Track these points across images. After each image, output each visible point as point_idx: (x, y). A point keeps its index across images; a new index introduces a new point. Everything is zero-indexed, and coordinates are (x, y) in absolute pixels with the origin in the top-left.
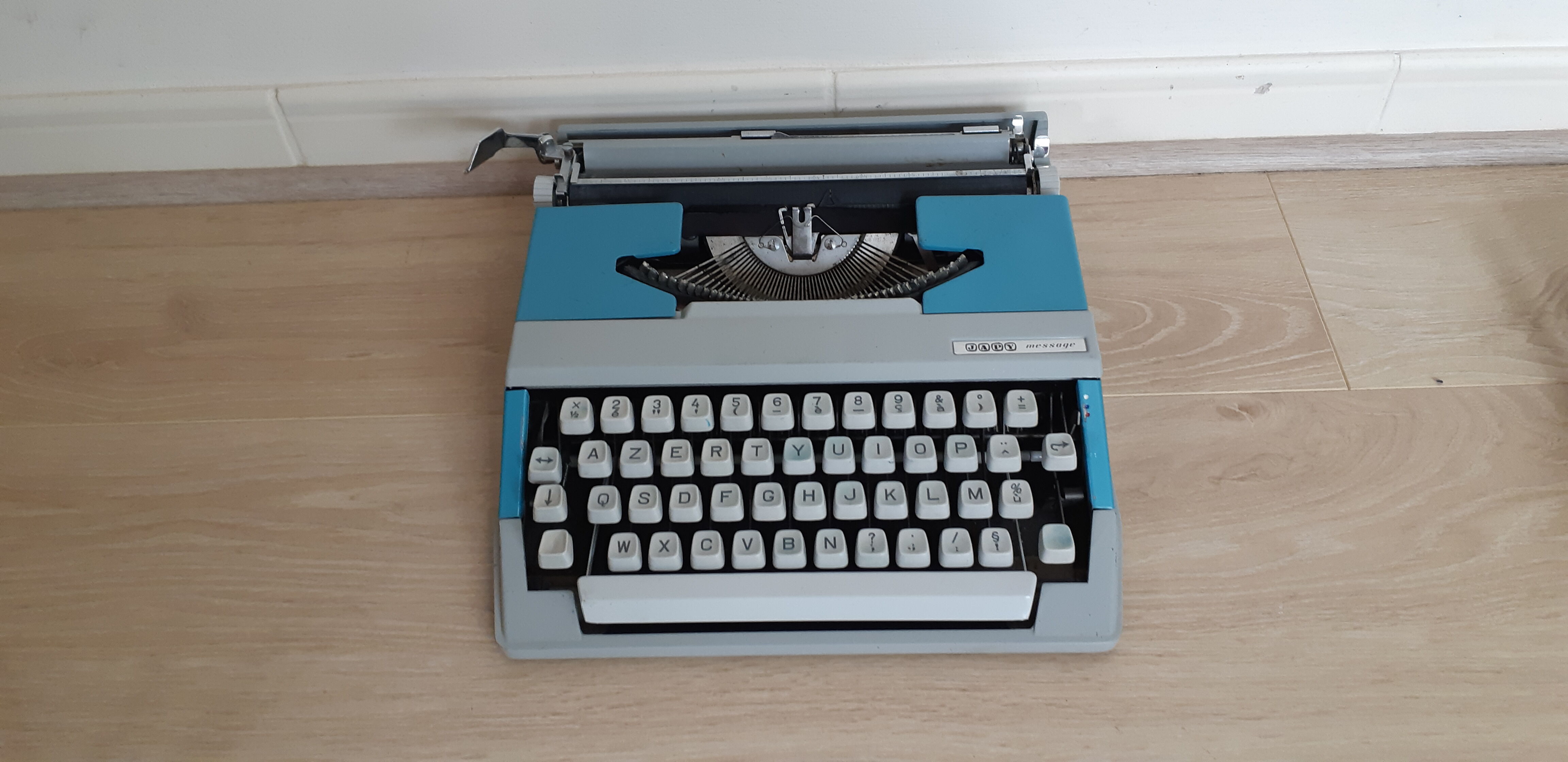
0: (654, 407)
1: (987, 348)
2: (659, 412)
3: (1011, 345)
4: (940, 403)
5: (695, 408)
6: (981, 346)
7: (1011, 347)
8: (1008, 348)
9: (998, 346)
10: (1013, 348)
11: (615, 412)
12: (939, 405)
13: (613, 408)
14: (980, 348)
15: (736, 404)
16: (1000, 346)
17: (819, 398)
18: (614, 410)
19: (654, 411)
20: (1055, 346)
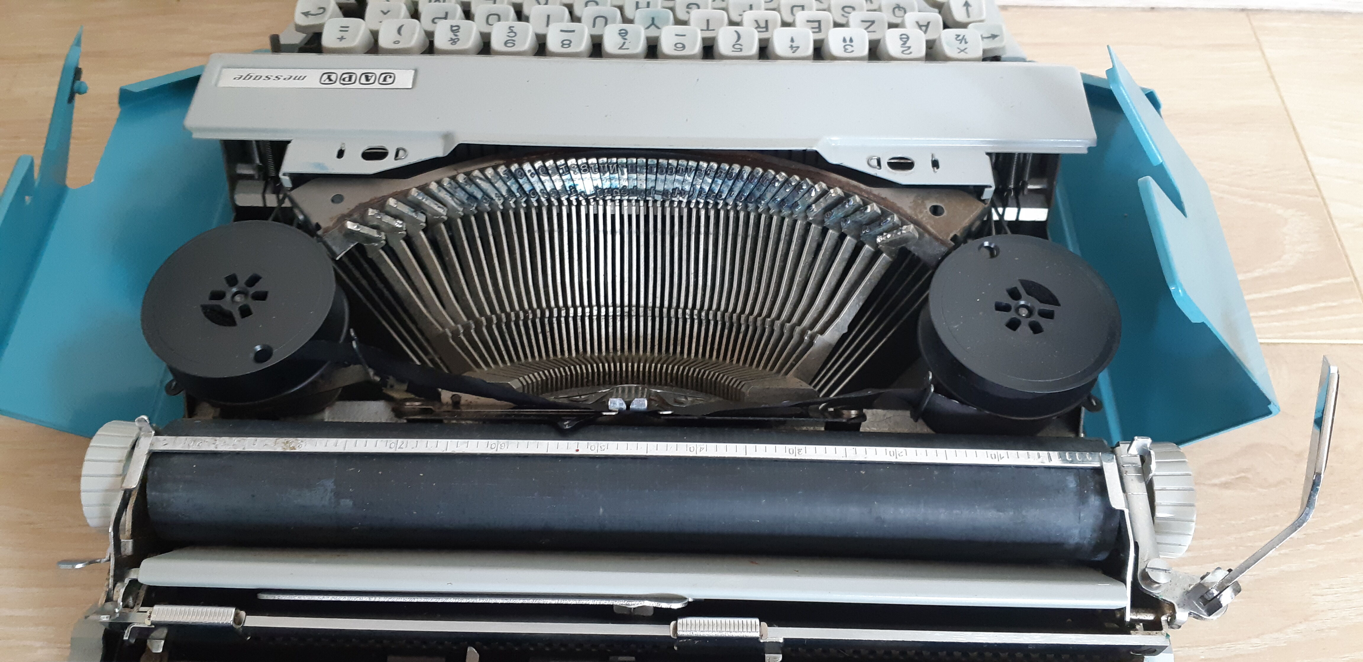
0: (852, 46)
1: (363, 77)
2: (844, 40)
3: (327, 81)
4: (454, 37)
5: (794, 45)
6: (371, 81)
7: (329, 78)
8: (333, 77)
9: (347, 79)
10: (326, 76)
11: (905, 43)
12: (456, 36)
13: (909, 48)
14: (373, 78)
15: (737, 46)
16: (344, 80)
17: (620, 48)
18: (907, 45)
19: (851, 40)
20: (263, 78)
